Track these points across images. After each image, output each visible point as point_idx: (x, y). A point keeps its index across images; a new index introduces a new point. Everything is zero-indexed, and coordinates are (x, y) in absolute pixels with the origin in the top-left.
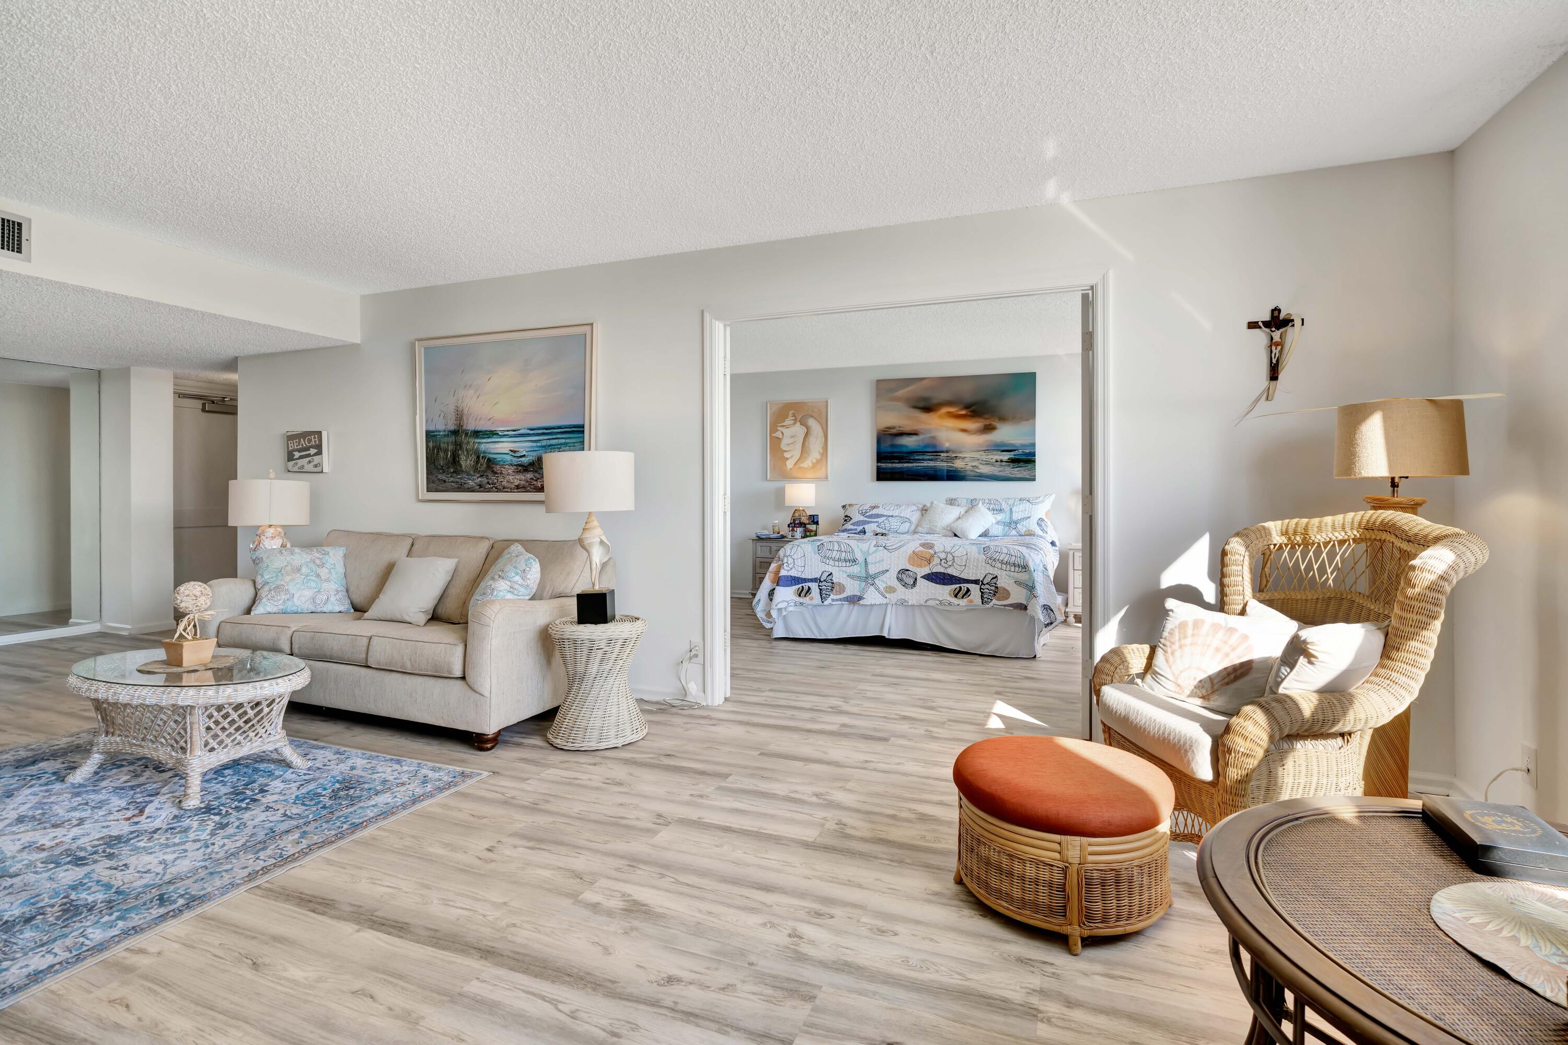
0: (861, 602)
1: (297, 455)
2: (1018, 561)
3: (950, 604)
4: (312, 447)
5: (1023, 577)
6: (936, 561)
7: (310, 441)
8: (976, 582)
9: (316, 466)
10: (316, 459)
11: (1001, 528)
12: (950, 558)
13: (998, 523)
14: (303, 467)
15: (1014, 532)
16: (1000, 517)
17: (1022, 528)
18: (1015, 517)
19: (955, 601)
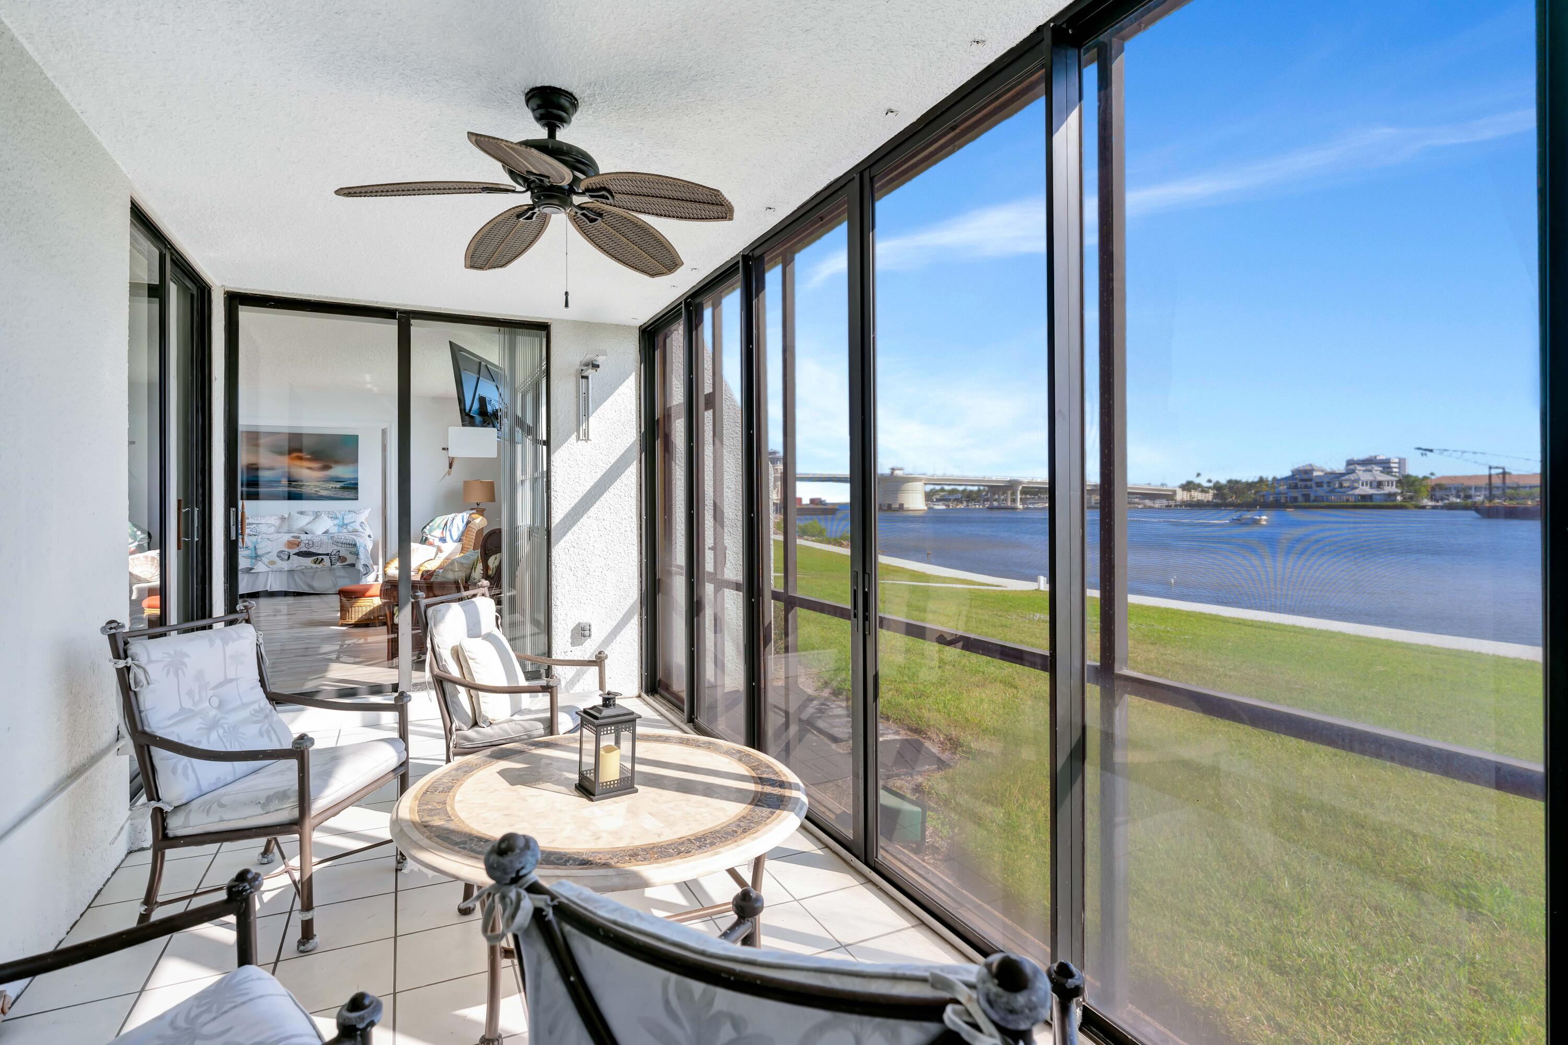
0: (252, 571)
2: (351, 542)
3: (312, 568)
5: (354, 550)
6: (303, 545)
8: (327, 554)
11: (336, 528)
12: (311, 542)
13: (334, 525)
15: (345, 530)
16: (336, 522)
17: (350, 528)
18: (346, 522)
19: (315, 566)
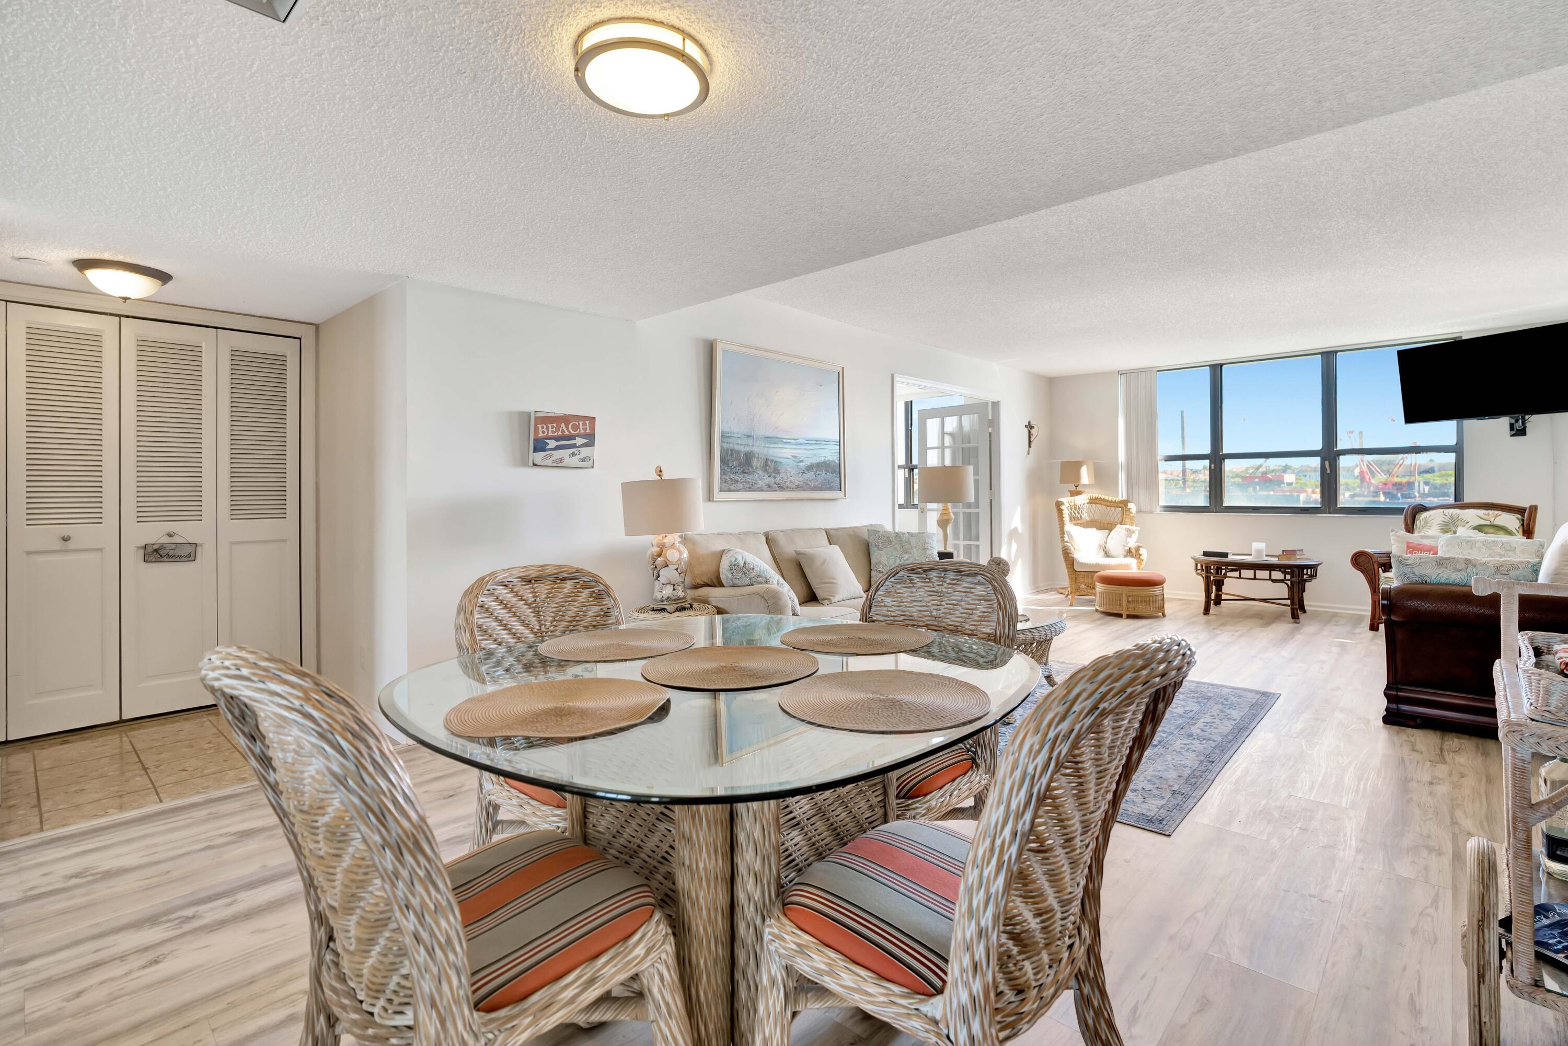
1: (552, 444)
4: (580, 436)
7: (576, 427)
9: (583, 460)
10: (585, 452)
14: (561, 460)
